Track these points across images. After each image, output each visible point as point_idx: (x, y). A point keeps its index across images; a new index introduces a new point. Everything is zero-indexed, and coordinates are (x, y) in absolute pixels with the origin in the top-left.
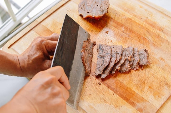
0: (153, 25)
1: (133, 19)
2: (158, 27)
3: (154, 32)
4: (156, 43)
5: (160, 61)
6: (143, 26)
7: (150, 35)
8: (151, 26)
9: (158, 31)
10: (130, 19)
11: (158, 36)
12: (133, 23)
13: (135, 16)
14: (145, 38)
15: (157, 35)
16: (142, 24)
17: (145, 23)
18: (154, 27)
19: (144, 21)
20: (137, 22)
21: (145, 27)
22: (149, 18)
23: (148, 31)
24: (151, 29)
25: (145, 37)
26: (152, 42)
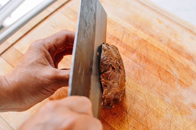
0: (179, 51)
1: (149, 41)
2: (186, 53)
3: (181, 62)
4: (185, 80)
5: (191, 109)
6: (163, 52)
7: (175, 66)
8: (176, 52)
9: (187, 61)
10: (145, 41)
11: (187, 69)
12: (149, 47)
13: (152, 36)
14: (168, 72)
15: (185, 67)
16: (162, 49)
17: (166, 47)
18: (180, 54)
19: (165, 45)
20: (156, 45)
21: (167, 53)
22: (173, 39)
23: (172, 61)
24: (177, 57)
25: (168, 70)
26: (179, 78)
